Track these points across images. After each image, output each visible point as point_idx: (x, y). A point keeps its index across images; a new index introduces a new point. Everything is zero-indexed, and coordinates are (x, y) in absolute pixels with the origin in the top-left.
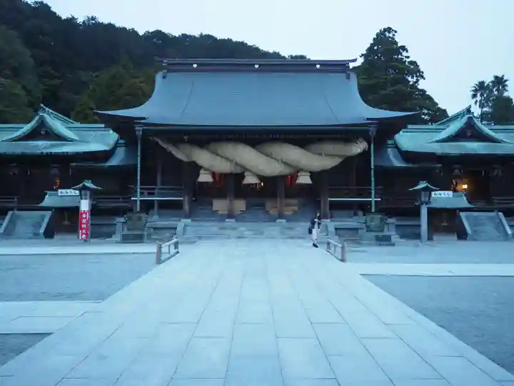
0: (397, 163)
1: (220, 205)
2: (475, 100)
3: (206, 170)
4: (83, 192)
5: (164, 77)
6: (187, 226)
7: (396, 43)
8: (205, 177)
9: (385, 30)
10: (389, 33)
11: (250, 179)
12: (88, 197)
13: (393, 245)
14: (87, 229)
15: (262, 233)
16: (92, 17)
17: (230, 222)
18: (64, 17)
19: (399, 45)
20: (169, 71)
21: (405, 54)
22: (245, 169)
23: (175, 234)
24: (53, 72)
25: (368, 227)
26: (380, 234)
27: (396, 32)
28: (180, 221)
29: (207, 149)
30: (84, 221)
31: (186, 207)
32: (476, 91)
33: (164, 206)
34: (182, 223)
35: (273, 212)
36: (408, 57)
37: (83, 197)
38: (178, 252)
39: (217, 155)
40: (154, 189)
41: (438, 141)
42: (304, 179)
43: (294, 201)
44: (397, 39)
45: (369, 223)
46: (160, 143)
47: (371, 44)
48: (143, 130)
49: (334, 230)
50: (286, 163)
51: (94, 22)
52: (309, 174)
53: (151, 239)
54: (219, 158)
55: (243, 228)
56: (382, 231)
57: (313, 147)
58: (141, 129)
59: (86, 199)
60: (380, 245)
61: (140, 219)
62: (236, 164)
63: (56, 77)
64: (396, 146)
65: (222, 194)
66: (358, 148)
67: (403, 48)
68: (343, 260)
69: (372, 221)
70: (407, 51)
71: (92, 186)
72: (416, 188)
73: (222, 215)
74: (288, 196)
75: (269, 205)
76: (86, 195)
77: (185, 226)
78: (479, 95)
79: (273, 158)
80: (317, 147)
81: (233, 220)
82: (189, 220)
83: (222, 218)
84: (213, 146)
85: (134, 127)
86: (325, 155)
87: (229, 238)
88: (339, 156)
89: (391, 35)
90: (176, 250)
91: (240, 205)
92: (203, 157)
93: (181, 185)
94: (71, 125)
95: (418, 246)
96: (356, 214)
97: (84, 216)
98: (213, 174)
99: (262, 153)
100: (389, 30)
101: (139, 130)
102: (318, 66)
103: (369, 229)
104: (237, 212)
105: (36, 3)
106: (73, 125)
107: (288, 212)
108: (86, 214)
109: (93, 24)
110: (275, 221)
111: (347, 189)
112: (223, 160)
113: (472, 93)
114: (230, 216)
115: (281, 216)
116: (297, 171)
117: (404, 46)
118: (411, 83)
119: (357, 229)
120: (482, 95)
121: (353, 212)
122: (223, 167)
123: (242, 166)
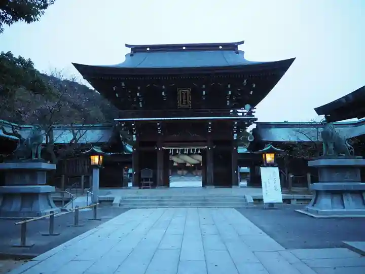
1: (179, 172)
8: (175, 164)
11: (188, 165)
50: (197, 160)
54: (179, 159)
55: (186, 178)
65: (180, 169)
74: (198, 169)
75: (193, 172)
81: (183, 176)
83: (180, 176)
91: (185, 172)
92: (175, 159)
98: (178, 163)
104: (184, 174)
107: (198, 174)
115: (197, 175)
122: (180, 161)
123: (185, 161)
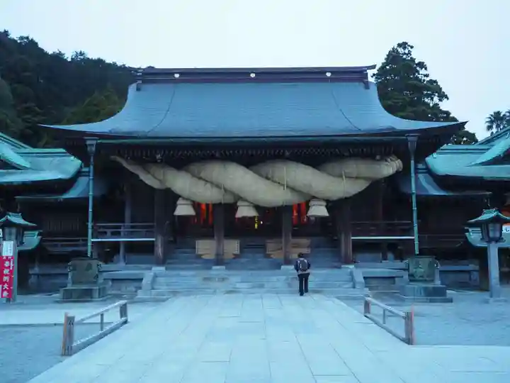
0: (434, 191)
1: (205, 247)
2: (490, 132)
3: (184, 199)
4: (7, 230)
5: (138, 89)
6: (157, 277)
7: (413, 60)
8: (183, 210)
9: (399, 45)
10: (405, 48)
11: (244, 211)
12: (13, 237)
13: (451, 301)
14: (10, 284)
15: (262, 286)
16: (81, 53)
17: (218, 270)
18: (50, 52)
19: (417, 62)
20: (144, 82)
21: (423, 72)
22: (239, 198)
23: (140, 288)
24: (36, 108)
25: (411, 275)
26: (430, 285)
27: (412, 47)
28: (150, 269)
29: (187, 171)
30: (6, 271)
31: (159, 250)
32: (492, 122)
33: (133, 248)
34: (150, 273)
35: (277, 256)
36: (427, 76)
37: (7, 237)
38: (126, 322)
39: (200, 178)
40: (119, 227)
41: (483, 164)
42: (319, 210)
43: (305, 241)
44: (413, 56)
45: (412, 270)
46: (125, 164)
47: (383, 64)
48: (97, 144)
49: (363, 280)
50: (293, 189)
51: (82, 57)
52: (325, 204)
53: (104, 296)
54: (202, 183)
55: (235, 278)
56: (433, 281)
57: (330, 166)
58: (94, 142)
59: (10, 240)
60: (431, 301)
61: (90, 267)
62: (226, 190)
63: (38, 114)
64: (429, 171)
66: (390, 167)
67: (422, 65)
68: (409, 341)
69: (417, 266)
70: (426, 69)
71: (22, 221)
72: (480, 218)
73: (208, 261)
74: (296, 234)
75: (271, 245)
76: (10, 234)
77: (156, 276)
78: (494, 126)
79: (275, 182)
80: (334, 167)
81: (224, 267)
82: (162, 269)
83: (208, 264)
84: (194, 167)
85: (85, 140)
86: (346, 177)
87: (215, 292)
88: (366, 179)
89: (406, 51)
90: (123, 319)
91: (233, 246)
92: (180, 182)
93: (153, 222)
94: (23, 150)
95: (487, 302)
96: (385, 258)
97: (7, 264)
98: (196, 205)
99: (260, 175)
100: (404, 45)
101: (92, 145)
102: (329, 74)
103: (412, 278)
104: (229, 256)
105: (22, 38)
106: (27, 151)
108: (9, 261)
109: (82, 60)
110: (279, 268)
111: (373, 225)
112: (209, 185)
113: (488, 124)
114: (219, 261)
115: (287, 261)
116: (309, 199)
117: (423, 63)
118: (431, 105)
119: (393, 278)
120: (498, 126)
121: (381, 255)
122: (208, 195)
123: (232, 193)
